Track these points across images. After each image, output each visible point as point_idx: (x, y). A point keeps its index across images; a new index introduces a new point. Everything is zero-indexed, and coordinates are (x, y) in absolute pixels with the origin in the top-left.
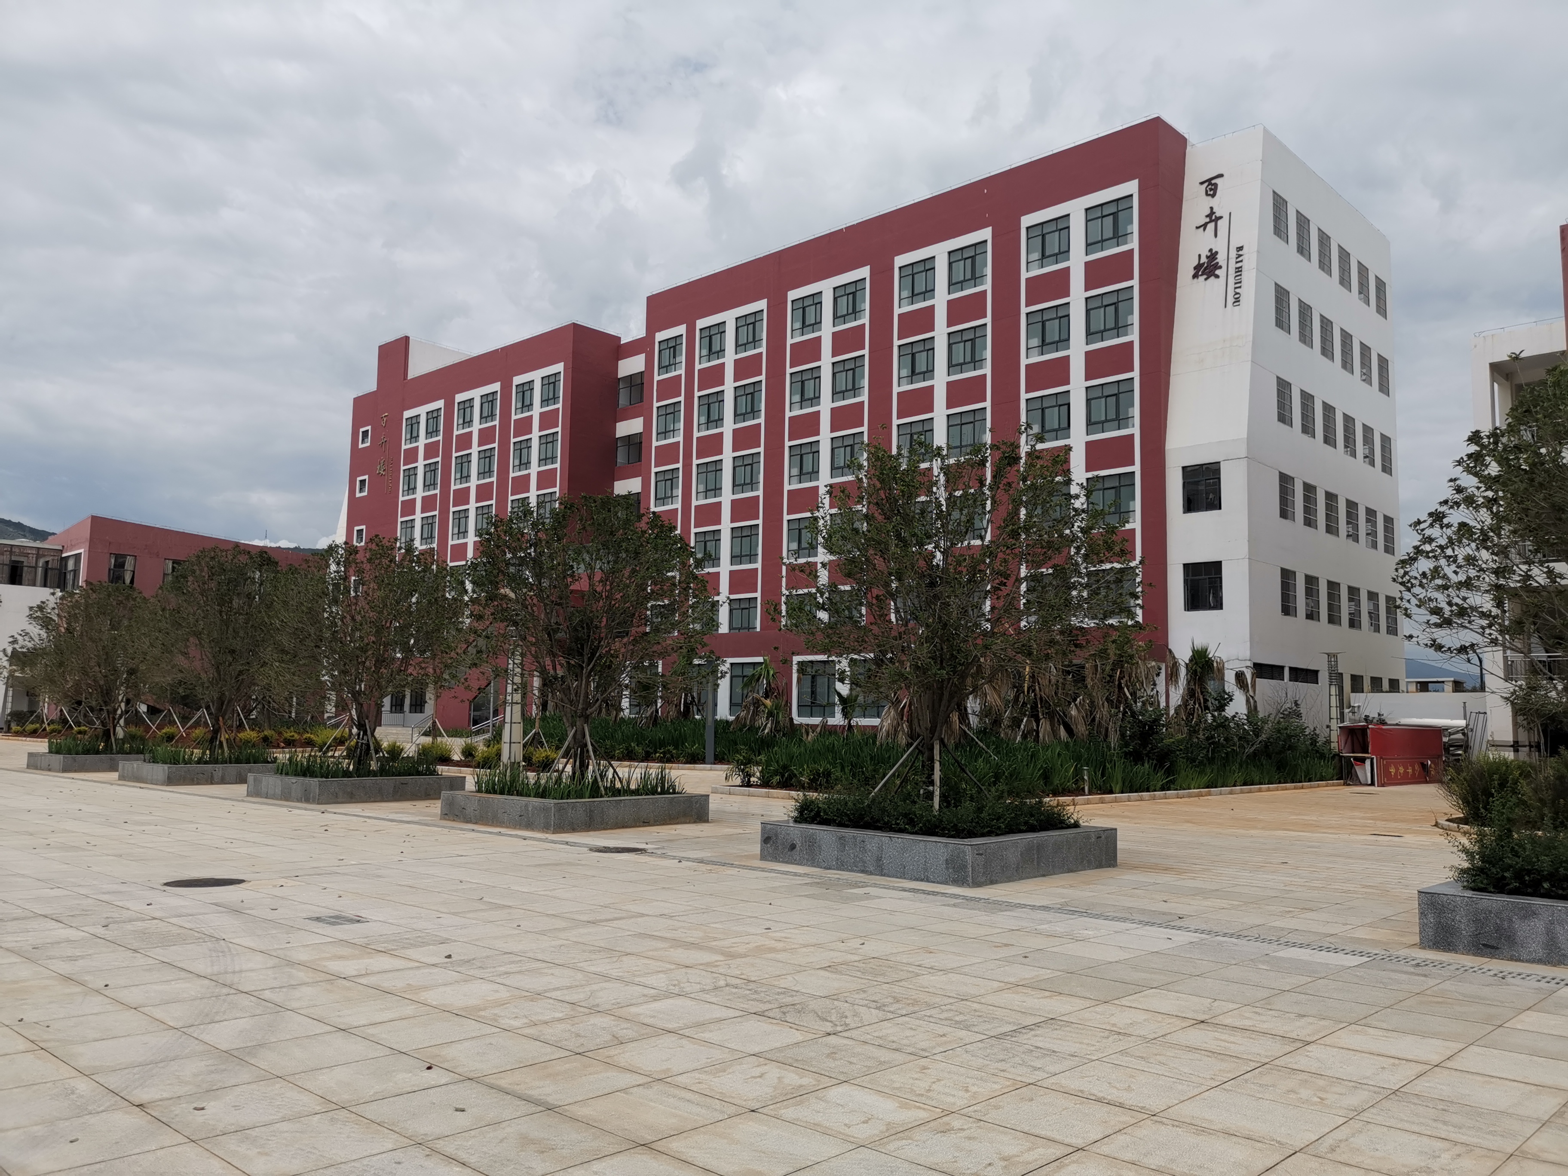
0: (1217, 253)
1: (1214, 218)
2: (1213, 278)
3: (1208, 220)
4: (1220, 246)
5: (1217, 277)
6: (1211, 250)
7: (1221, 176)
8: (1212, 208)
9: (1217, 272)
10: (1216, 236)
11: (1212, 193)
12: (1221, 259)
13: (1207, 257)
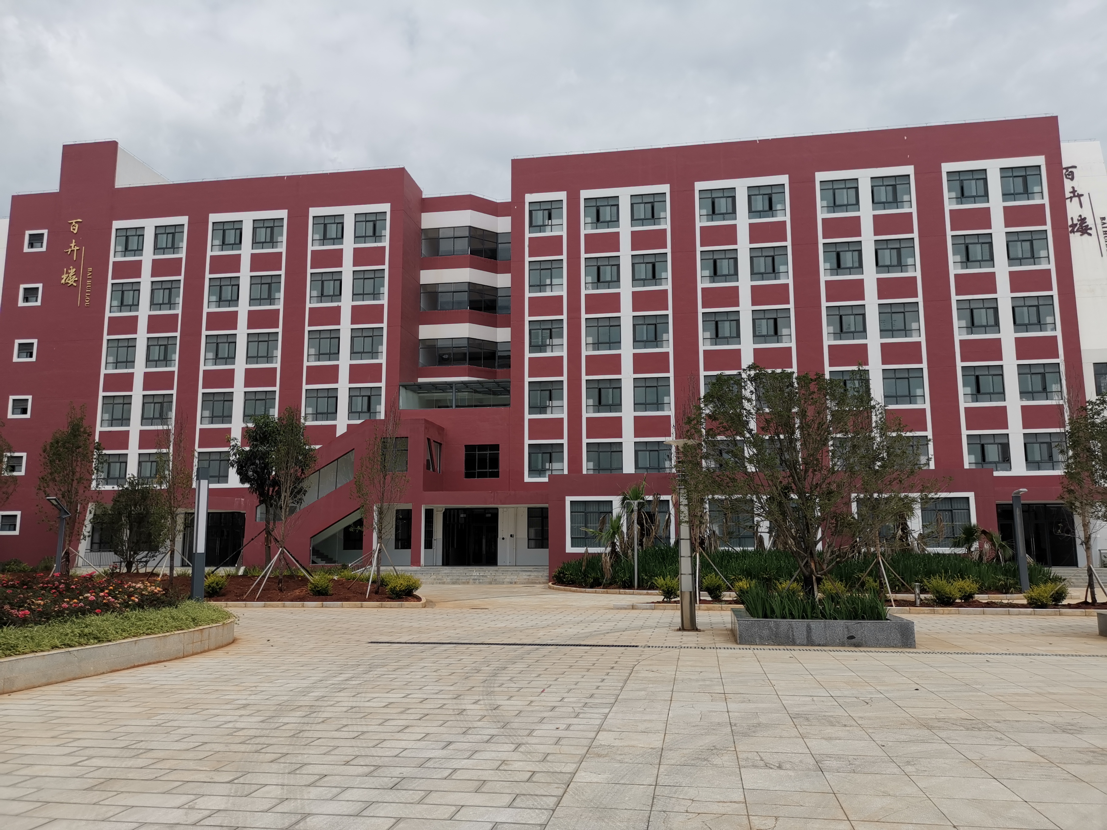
0: (1085, 218)
1: (1076, 194)
2: (1086, 235)
3: (1072, 195)
4: (1086, 213)
5: (1090, 235)
6: (1080, 216)
7: (1075, 167)
8: (1073, 188)
9: (1089, 231)
10: (1081, 206)
11: (1070, 177)
12: (1090, 222)
13: (1078, 220)
